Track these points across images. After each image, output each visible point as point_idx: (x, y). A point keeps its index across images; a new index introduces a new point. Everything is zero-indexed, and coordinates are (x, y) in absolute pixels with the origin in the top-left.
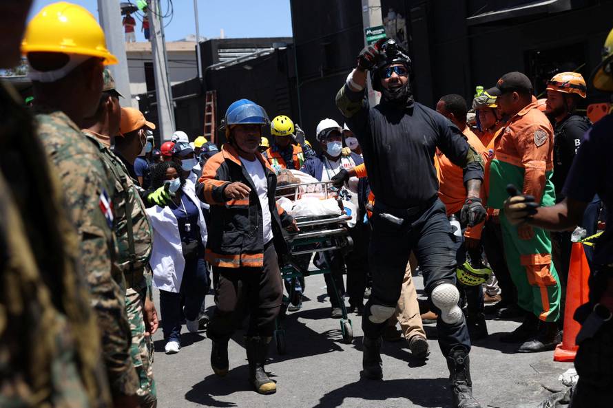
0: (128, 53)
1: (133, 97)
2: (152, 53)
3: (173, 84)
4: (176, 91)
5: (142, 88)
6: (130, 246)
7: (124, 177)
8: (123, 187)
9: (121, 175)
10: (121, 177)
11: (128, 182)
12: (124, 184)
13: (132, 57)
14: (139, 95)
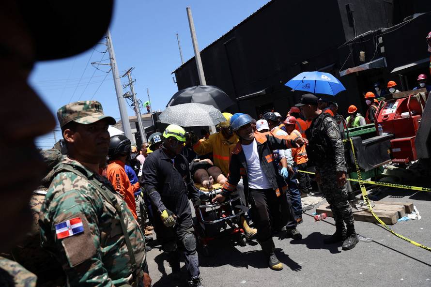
0: (130, 120)
1: (133, 133)
2: (137, 119)
3: (145, 128)
4: (146, 130)
5: (135, 130)
6: (130, 259)
7: (114, 198)
8: (115, 208)
9: (111, 197)
10: (111, 200)
11: (118, 202)
12: (116, 205)
13: (131, 121)
14: (135, 133)
